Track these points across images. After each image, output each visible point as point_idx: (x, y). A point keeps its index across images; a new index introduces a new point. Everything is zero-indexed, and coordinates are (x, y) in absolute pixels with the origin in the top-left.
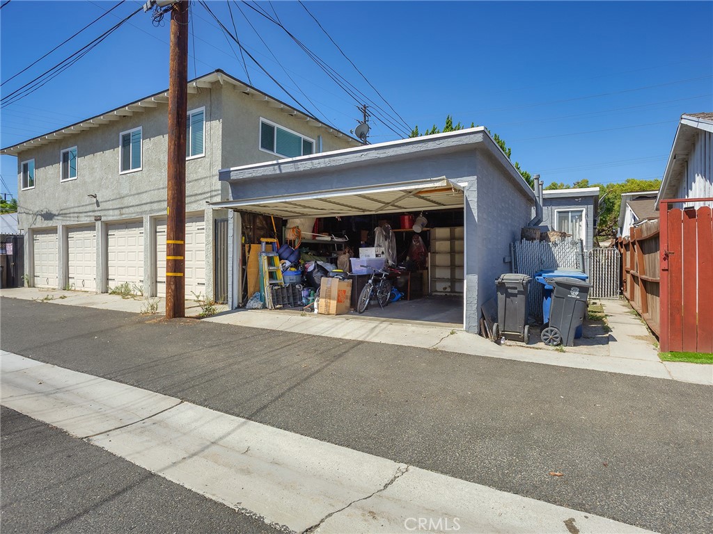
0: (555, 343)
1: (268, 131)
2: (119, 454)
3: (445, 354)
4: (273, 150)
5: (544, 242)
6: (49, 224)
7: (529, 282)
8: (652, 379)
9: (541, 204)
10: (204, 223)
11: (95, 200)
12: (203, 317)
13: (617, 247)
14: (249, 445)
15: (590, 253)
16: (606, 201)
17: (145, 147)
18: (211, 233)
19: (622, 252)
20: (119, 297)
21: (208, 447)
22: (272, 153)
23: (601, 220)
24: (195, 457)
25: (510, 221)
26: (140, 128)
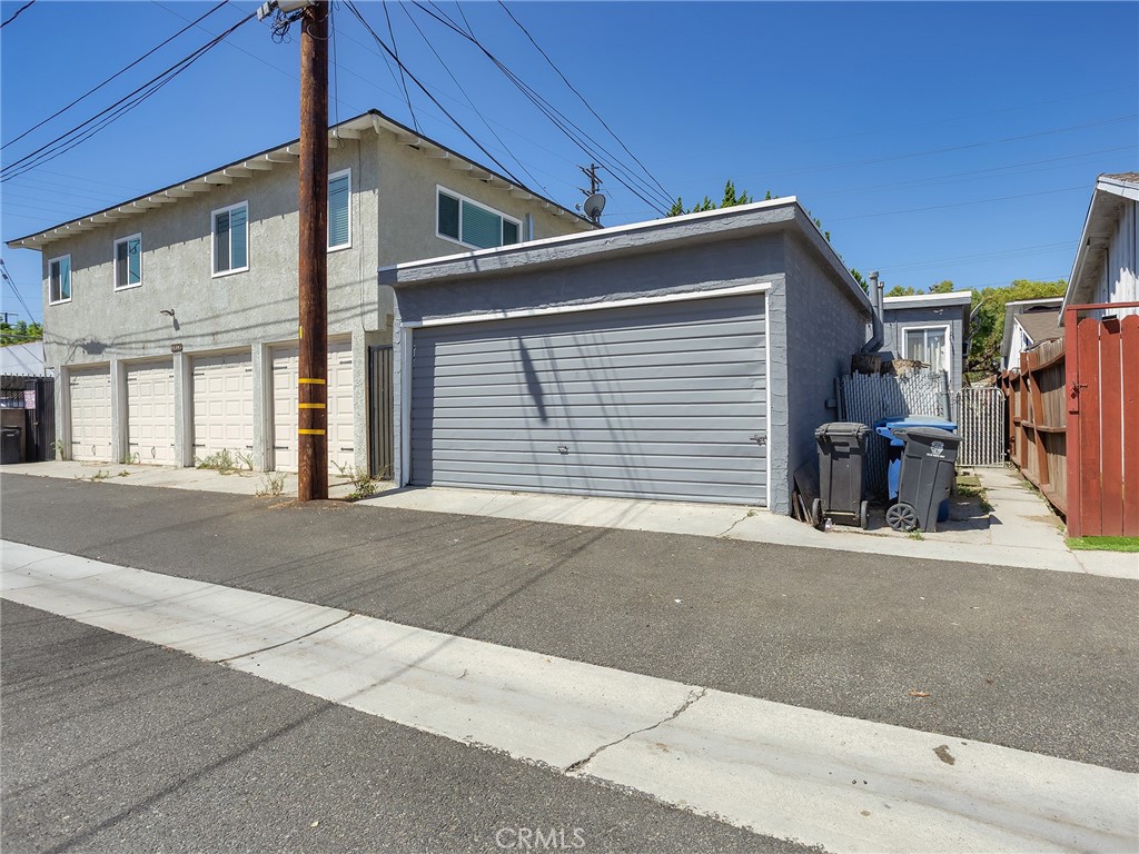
0: (908, 527)
1: (448, 207)
2: (277, 680)
3: (740, 543)
4: (456, 237)
5: (887, 376)
6: (98, 359)
7: (866, 434)
8: (1056, 573)
9: (881, 319)
10: (351, 353)
11: (172, 318)
12: (356, 499)
13: (1000, 386)
14: (465, 667)
15: (958, 396)
16: (981, 315)
17: (254, 233)
18: (362, 368)
19: (1008, 394)
20: (215, 473)
21: (404, 670)
22: (455, 241)
23: (974, 345)
24: (389, 684)
25: (834, 344)
26: (245, 203)
